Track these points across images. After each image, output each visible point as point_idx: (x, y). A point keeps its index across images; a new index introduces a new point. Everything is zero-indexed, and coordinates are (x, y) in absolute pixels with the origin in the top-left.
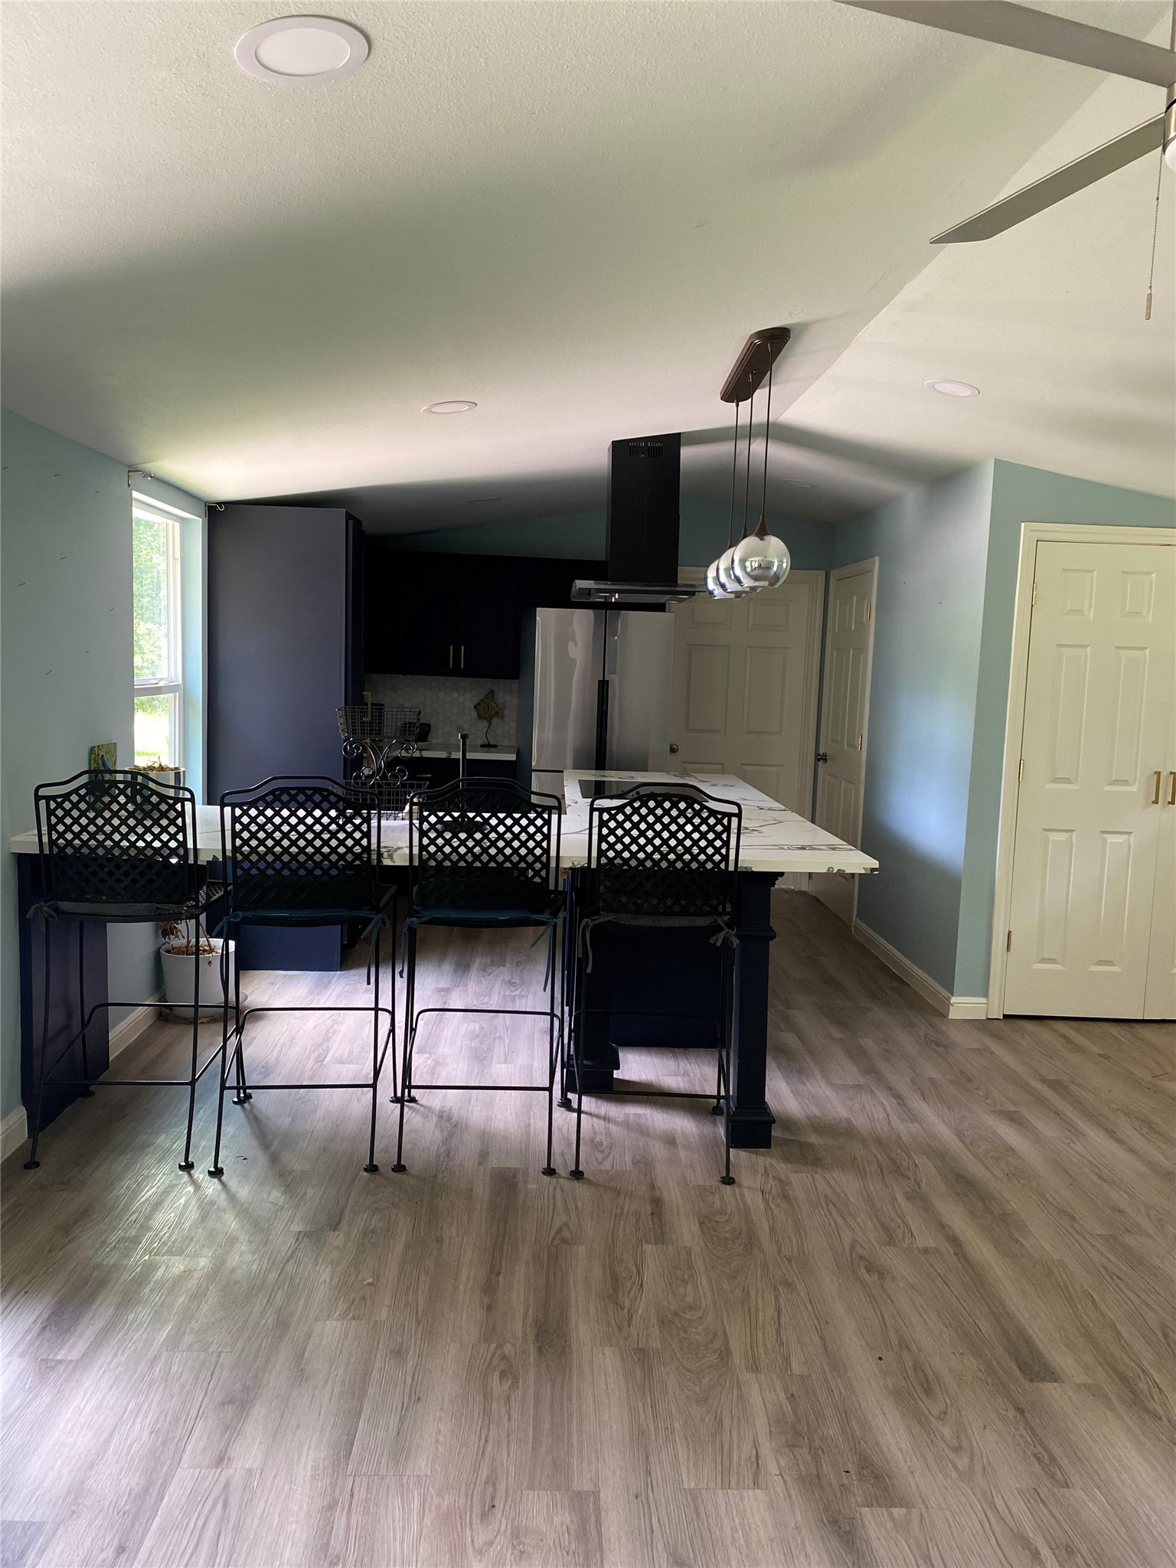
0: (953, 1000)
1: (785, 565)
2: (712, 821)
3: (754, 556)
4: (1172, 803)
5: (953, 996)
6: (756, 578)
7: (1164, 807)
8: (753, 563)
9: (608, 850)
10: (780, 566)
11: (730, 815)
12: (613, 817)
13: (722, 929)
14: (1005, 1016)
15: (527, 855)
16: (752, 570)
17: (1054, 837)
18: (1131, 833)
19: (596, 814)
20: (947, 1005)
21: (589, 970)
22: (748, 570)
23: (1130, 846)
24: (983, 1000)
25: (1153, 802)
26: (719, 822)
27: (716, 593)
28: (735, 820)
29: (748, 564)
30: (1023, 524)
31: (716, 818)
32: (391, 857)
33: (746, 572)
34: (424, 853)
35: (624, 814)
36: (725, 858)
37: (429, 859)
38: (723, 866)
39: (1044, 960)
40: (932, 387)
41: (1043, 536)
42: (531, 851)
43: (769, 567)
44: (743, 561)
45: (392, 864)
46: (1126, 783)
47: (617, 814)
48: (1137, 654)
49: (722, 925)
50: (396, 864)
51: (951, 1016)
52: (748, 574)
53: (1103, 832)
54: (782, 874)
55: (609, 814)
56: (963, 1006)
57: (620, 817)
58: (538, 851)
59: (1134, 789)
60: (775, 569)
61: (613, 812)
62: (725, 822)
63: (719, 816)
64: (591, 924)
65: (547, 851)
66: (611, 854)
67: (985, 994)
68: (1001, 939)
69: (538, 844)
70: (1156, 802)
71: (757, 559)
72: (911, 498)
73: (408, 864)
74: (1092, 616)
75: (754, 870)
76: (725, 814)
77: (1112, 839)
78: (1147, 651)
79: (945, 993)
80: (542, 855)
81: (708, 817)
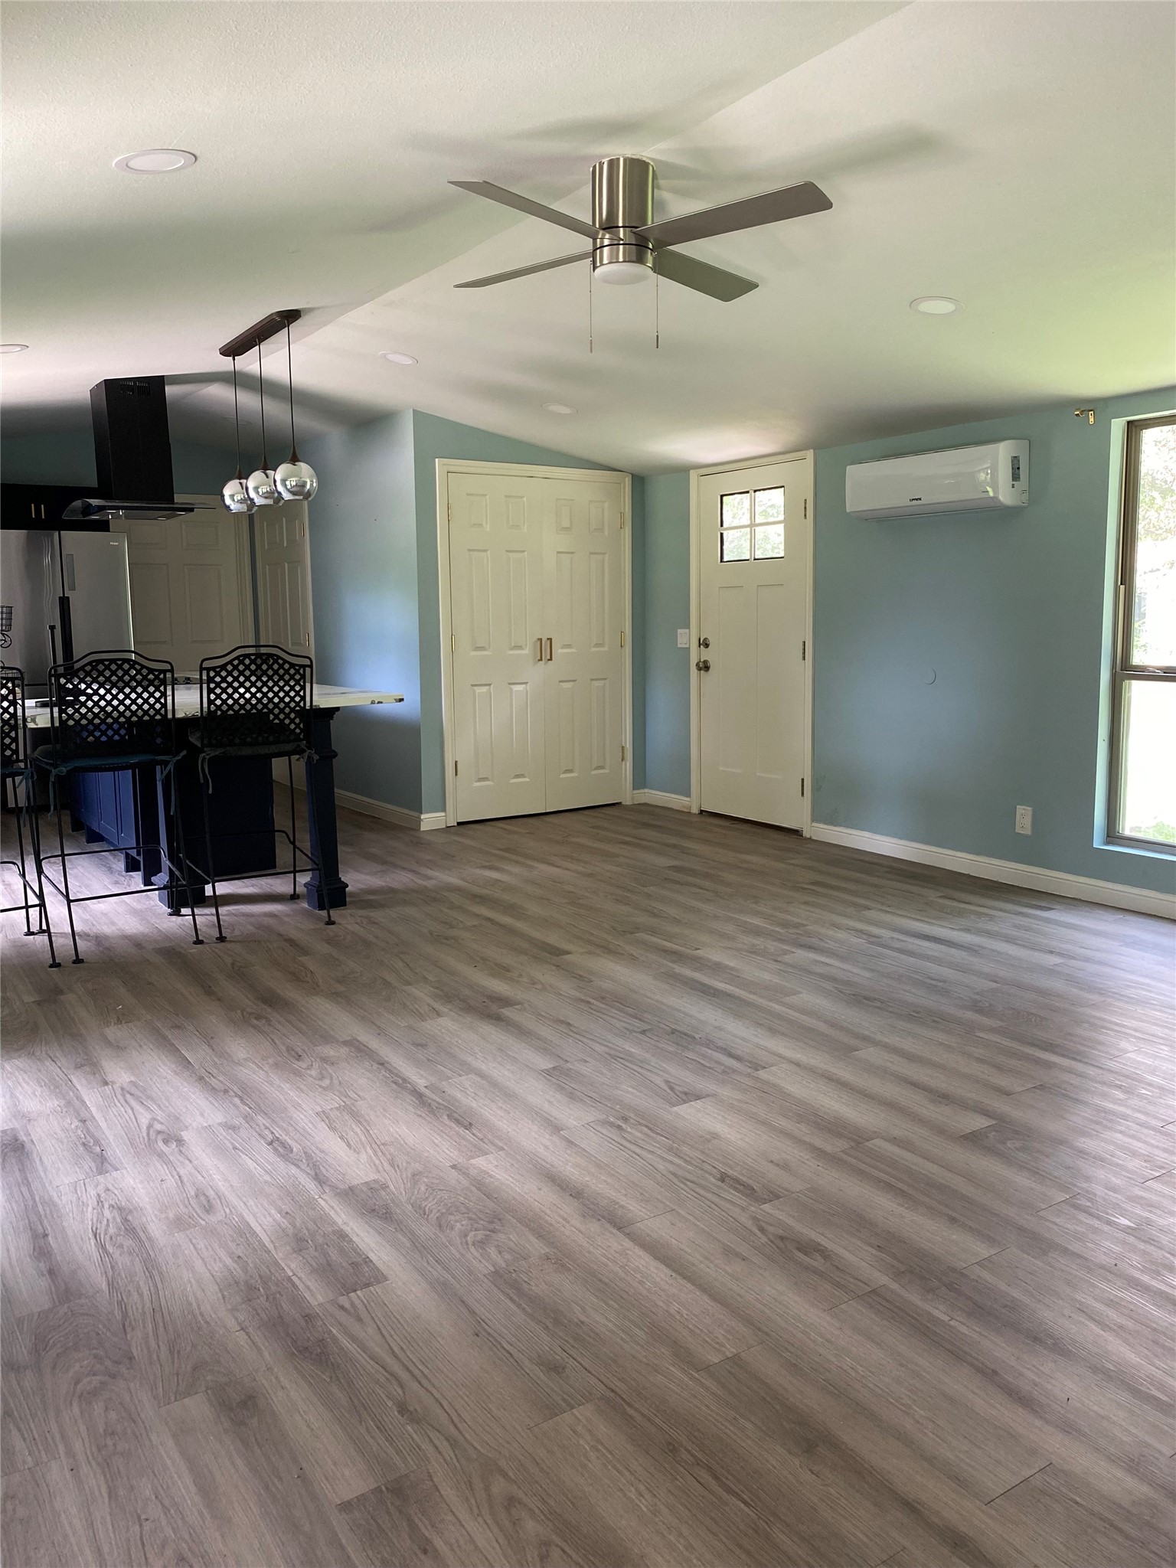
0: (423, 817)
1: (315, 485)
2: (292, 671)
3: (294, 477)
4: (551, 659)
5: (422, 813)
6: (293, 493)
7: (546, 663)
8: (292, 482)
9: (215, 699)
10: (312, 485)
11: (304, 667)
12: (218, 674)
13: (305, 751)
14: (459, 824)
15: (149, 709)
16: (292, 487)
17: (478, 690)
18: (527, 683)
19: (205, 673)
20: (419, 820)
21: (210, 792)
22: (289, 487)
23: (527, 692)
24: (443, 814)
25: (539, 660)
26: (297, 672)
27: (232, 507)
28: (308, 670)
29: (288, 483)
30: (437, 460)
31: (295, 669)
32: (34, 720)
33: (287, 489)
34: (63, 715)
35: (227, 671)
36: (303, 698)
37: (67, 720)
38: (302, 704)
39: (480, 780)
40: (385, 355)
41: (452, 469)
42: (152, 706)
43: (304, 485)
44: (284, 481)
45: (36, 726)
46: (520, 647)
47: (221, 671)
48: (521, 555)
49: (305, 748)
50: (39, 726)
51: (422, 829)
52: (288, 490)
53: (509, 684)
54: (338, 709)
55: (215, 671)
56: (430, 820)
57: (224, 674)
58: (158, 706)
59: (526, 651)
60: (308, 487)
61: (218, 670)
62: (301, 671)
63: (297, 668)
64: (207, 757)
65: (164, 705)
66: (218, 702)
67: (444, 810)
68: (451, 765)
69: (158, 700)
70: (541, 660)
71: (294, 479)
72: (335, 438)
73: (50, 725)
74: (488, 529)
75: (321, 707)
76: (301, 666)
77: (516, 688)
78: (526, 553)
79: (416, 814)
80: (161, 709)
81: (289, 669)
